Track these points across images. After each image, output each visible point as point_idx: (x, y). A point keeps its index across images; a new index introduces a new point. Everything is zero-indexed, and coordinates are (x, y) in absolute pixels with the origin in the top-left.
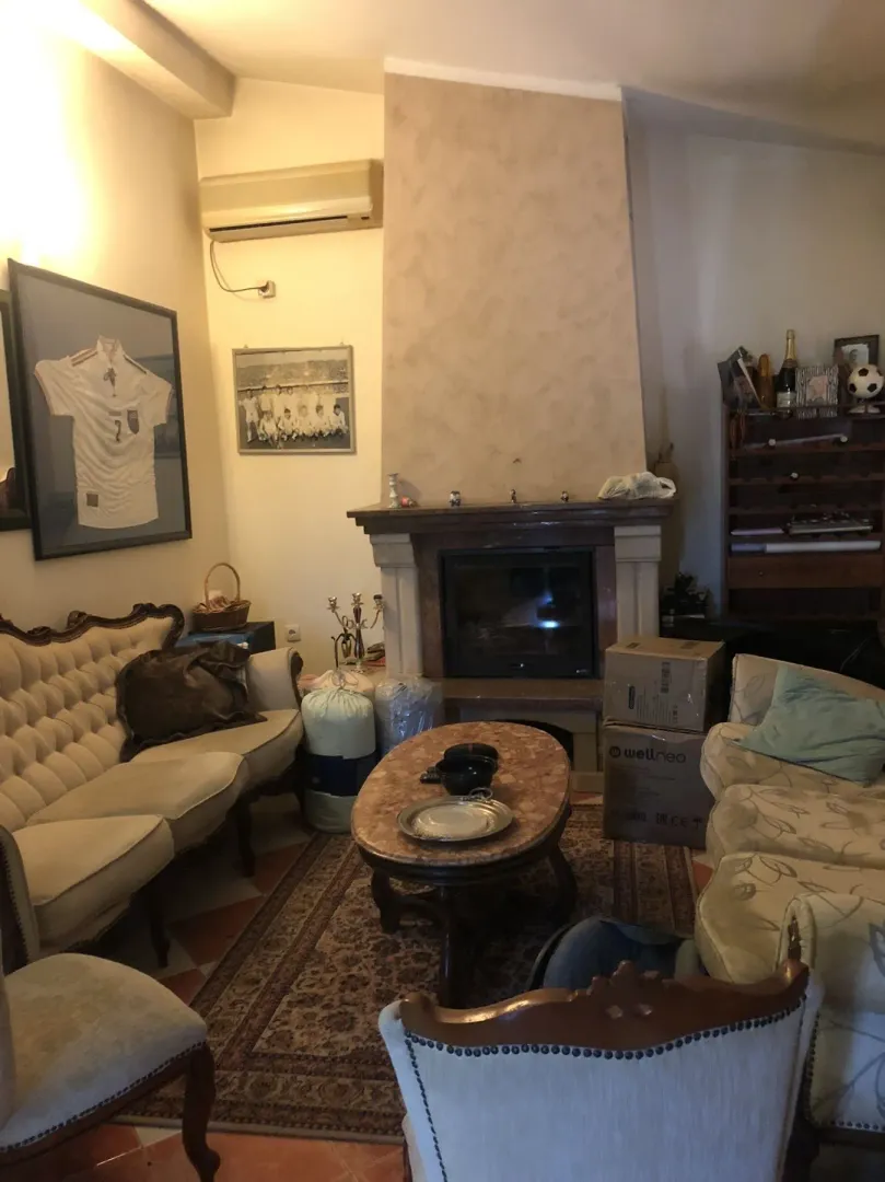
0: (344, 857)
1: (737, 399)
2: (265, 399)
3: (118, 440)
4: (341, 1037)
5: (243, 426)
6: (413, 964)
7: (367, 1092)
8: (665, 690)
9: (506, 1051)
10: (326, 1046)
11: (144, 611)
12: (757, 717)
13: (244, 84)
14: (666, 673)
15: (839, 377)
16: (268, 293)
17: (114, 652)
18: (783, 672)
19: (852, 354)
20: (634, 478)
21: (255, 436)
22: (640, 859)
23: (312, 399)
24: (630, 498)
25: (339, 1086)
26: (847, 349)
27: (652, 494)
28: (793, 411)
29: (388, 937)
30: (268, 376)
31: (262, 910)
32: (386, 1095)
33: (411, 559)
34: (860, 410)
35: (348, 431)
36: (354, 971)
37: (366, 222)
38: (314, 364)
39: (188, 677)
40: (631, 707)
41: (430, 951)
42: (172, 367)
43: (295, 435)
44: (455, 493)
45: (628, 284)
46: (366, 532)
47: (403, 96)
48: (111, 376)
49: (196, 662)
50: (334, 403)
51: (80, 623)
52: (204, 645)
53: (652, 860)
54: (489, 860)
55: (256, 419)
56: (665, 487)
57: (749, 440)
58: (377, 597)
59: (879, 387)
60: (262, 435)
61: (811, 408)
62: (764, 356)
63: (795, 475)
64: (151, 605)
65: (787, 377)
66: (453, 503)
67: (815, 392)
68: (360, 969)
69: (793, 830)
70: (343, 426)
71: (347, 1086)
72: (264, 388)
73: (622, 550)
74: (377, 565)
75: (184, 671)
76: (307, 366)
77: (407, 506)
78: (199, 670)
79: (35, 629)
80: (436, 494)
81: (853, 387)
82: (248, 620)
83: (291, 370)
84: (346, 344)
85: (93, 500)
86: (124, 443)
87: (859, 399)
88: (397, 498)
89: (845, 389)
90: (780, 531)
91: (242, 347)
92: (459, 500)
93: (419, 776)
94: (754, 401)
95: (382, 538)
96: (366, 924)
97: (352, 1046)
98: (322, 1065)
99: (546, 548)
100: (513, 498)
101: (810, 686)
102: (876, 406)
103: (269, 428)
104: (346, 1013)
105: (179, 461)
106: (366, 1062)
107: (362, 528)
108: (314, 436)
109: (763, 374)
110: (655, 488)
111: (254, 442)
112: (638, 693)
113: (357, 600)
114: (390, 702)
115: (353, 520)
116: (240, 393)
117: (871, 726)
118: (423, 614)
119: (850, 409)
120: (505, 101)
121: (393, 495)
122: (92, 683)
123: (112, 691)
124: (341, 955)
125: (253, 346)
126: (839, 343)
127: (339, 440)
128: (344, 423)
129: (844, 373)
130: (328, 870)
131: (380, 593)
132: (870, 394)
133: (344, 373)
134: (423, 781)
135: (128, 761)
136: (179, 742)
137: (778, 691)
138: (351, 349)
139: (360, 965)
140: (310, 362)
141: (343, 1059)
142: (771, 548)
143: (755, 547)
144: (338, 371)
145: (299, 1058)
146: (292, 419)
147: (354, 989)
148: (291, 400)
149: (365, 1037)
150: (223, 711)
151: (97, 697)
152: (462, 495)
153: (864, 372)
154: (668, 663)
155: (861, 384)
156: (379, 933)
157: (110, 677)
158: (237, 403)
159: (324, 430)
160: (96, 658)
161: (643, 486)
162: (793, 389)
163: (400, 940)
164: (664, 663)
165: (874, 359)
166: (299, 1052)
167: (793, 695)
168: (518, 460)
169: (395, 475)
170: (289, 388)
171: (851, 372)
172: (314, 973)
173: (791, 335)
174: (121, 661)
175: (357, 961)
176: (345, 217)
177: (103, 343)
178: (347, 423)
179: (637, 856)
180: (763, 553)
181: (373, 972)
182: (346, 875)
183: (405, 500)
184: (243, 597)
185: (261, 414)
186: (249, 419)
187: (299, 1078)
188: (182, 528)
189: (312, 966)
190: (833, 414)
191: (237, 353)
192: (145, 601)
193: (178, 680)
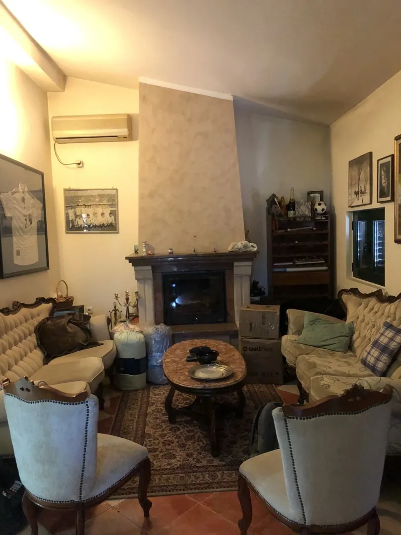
0: (139, 399)
1: (274, 213)
2: (78, 210)
3: (26, 227)
4: (173, 461)
5: (68, 221)
6: (188, 434)
7: (193, 477)
8: (263, 324)
9: (320, 416)
10: (167, 465)
11: (40, 301)
12: (299, 332)
13: (70, 80)
14: (264, 317)
15: (311, 206)
16: (81, 165)
17: (32, 318)
18: (307, 316)
19: (314, 198)
20: (242, 243)
21: (73, 226)
22: (258, 390)
23: (99, 210)
24: (241, 251)
25: (181, 477)
26: (312, 195)
27: (249, 249)
28: (295, 218)
29: (173, 425)
30: (80, 200)
31: (115, 421)
32: (200, 477)
33: (151, 277)
34: (319, 218)
35: (116, 224)
36: (166, 438)
37: (125, 139)
38: (101, 196)
39: (68, 328)
40: (251, 331)
41: (192, 429)
42: (42, 196)
43: (92, 225)
44: (171, 249)
45: (237, 169)
46: (133, 266)
47: (146, 92)
48: (23, 199)
49: (69, 322)
50: (110, 212)
51: (17, 306)
52: (69, 314)
53: (262, 390)
54: (230, 385)
55: (74, 218)
56: (253, 246)
57: (280, 229)
58: (137, 293)
59: (325, 209)
60: (77, 225)
61: (301, 217)
62: (283, 198)
63: (297, 242)
64: (44, 298)
65: (292, 205)
66: (170, 253)
67: (303, 211)
68: (168, 438)
69: (330, 368)
70: (114, 222)
71: (183, 477)
72: (78, 205)
73: (236, 271)
74: (136, 279)
75: (66, 326)
76: (97, 197)
77: (151, 255)
78: (70, 324)
79: (4, 309)
80: (162, 249)
81: (316, 210)
82: (73, 305)
83: (89, 198)
84: (115, 187)
85: (18, 253)
86: (28, 228)
87: (318, 214)
88: (146, 252)
89: (313, 210)
90: (292, 264)
91: (68, 188)
92: (172, 252)
93: (185, 359)
94: (280, 213)
95: (139, 268)
96: (162, 422)
97: (179, 463)
98: (170, 471)
99: (206, 271)
100: (194, 251)
101: (318, 319)
102: (324, 217)
103: (80, 222)
104: (170, 453)
105: (44, 236)
106: (187, 468)
107: (131, 264)
108: (100, 226)
109: (282, 203)
110: (249, 247)
111: (73, 227)
112: (253, 325)
113: (127, 294)
114: (151, 335)
115: (128, 260)
116: (67, 207)
117: (342, 333)
118: (155, 299)
119: (315, 217)
120: (188, 97)
121: (144, 250)
122: (27, 332)
123: (34, 335)
124: (157, 434)
125: (72, 187)
126: (309, 193)
127: (111, 227)
128: (114, 220)
129: (313, 205)
130: (136, 405)
131: (137, 291)
132: (322, 212)
133: (114, 200)
134: (187, 361)
135: (47, 364)
136: (67, 355)
137: (306, 322)
138: (117, 190)
139: (167, 436)
140: (98, 195)
141: (177, 468)
142: (289, 270)
143: (282, 270)
144: (111, 199)
145: (159, 470)
146: (91, 219)
147: (169, 445)
148: (90, 211)
149: (182, 460)
150: (84, 341)
151: (29, 338)
152: (173, 250)
153: (320, 204)
154: (265, 314)
155: (319, 209)
156: (169, 425)
157: (33, 329)
158: (65, 212)
159: (105, 223)
160: (26, 321)
161: (245, 246)
162: (294, 210)
163: (179, 426)
164: (263, 314)
165: (322, 199)
166: (159, 468)
167: (313, 322)
168: (195, 236)
169: (145, 242)
170: (89, 205)
171: (315, 204)
172: (149, 441)
173: (292, 190)
174: (36, 322)
175: (165, 435)
176: (117, 136)
177: (21, 185)
178: (115, 219)
179: (256, 389)
180: (285, 272)
181: (174, 438)
182: (144, 406)
183: (149, 252)
184: (69, 295)
185: (76, 216)
186: (70, 219)
187: (163, 476)
188: (46, 265)
189: (148, 439)
190: (309, 219)
191: (65, 190)
192: (41, 296)
193: (63, 328)
